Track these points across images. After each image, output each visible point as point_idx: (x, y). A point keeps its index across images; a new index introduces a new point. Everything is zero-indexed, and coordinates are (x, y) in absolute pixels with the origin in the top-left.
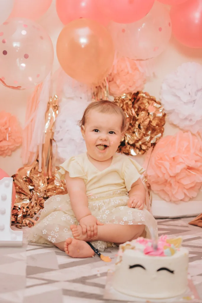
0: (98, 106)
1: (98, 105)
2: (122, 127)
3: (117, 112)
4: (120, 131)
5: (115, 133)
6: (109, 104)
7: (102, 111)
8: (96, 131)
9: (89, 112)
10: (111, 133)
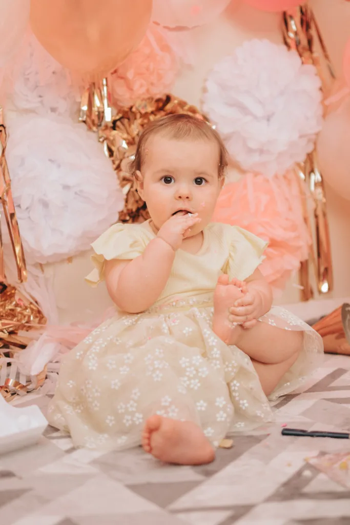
0: (166, 126)
1: (166, 124)
2: (220, 166)
3: (206, 135)
4: (215, 175)
5: (206, 181)
6: (187, 121)
7: (177, 136)
8: (167, 180)
9: (149, 141)
10: (199, 181)
